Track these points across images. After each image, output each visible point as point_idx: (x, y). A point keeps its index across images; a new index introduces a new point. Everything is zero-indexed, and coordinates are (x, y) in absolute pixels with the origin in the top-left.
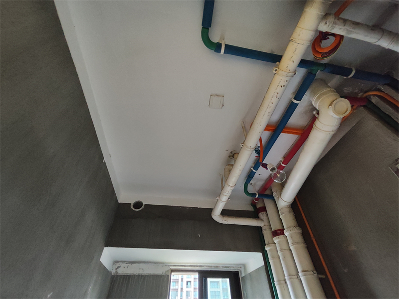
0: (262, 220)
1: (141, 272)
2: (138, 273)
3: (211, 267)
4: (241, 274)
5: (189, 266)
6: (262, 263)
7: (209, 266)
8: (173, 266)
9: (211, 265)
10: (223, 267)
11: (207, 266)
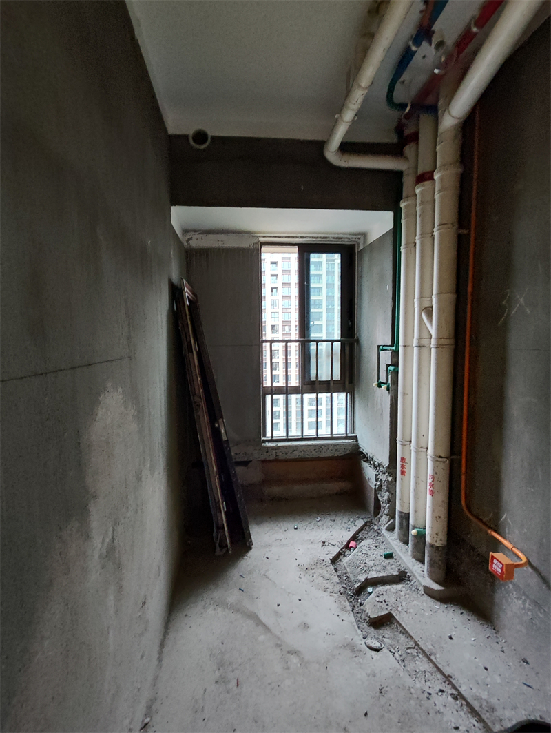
0: (406, 158)
1: (221, 245)
2: (217, 245)
3: (317, 238)
4: (359, 247)
5: (286, 237)
6: (391, 226)
7: (313, 237)
8: (264, 237)
9: (316, 235)
10: (333, 238)
11: (310, 237)
